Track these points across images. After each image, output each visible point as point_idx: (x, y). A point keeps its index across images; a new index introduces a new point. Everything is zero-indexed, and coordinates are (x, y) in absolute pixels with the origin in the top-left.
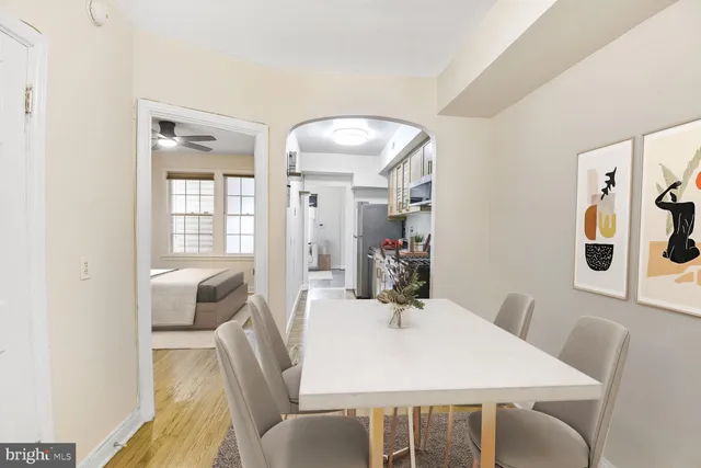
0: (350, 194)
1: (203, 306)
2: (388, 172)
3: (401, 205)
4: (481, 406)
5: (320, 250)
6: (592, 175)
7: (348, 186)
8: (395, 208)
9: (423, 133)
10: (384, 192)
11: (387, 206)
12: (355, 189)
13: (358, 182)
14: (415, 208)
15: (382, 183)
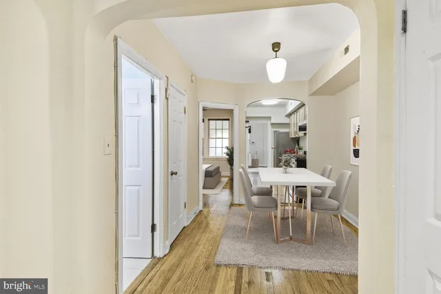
0: (269, 126)
1: (208, 179)
2: (289, 115)
3: (296, 133)
4: (305, 187)
5: (252, 156)
6: (355, 126)
7: (269, 123)
8: (293, 134)
9: (302, 103)
10: (287, 125)
11: (289, 133)
12: (272, 124)
13: (273, 121)
14: (301, 134)
15: (286, 120)
